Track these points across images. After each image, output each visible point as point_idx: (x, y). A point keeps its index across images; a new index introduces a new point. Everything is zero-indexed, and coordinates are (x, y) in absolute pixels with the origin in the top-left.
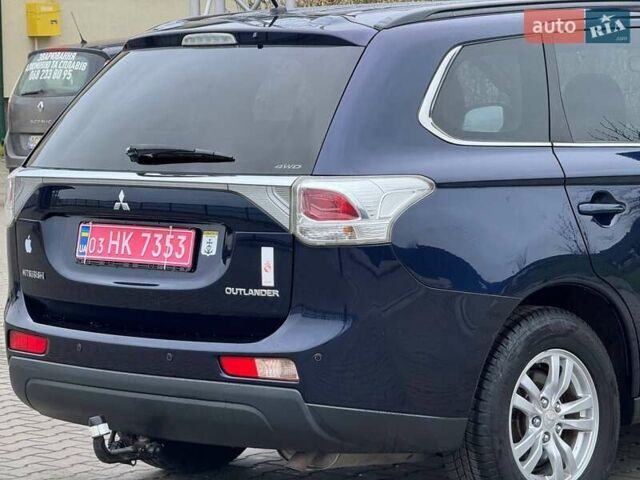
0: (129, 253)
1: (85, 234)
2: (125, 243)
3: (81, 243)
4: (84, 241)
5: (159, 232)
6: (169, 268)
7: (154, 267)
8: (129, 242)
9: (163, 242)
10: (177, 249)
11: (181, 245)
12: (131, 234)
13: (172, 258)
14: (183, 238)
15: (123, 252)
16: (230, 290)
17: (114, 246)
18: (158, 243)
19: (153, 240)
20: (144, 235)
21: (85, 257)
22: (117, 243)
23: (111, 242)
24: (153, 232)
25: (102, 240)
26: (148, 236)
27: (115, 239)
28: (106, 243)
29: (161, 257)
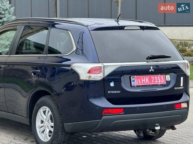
0: (149, 82)
1: (133, 79)
2: (147, 80)
3: (133, 81)
4: (134, 81)
5: (156, 76)
6: (161, 85)
7: (157, 85)
8: (148, 80)
9: (157, 78)
10: (161, 80)
11: (162, 79)
12: (148, 78)
13: (161, 82)
14: (162, 77)
15: (147, 82)
16: (175, 88)
17: (144, 81)
18: (156, 79)
19: (155, 78)
20: (152, 77)
21: (136, 85)
22: (144, 80)
23: (143, 80)
24: (154, 77)
25: (139, 80)
26: (153, 77)
27: (143, 79)
28: (141, 81)
29: (158, 82)
